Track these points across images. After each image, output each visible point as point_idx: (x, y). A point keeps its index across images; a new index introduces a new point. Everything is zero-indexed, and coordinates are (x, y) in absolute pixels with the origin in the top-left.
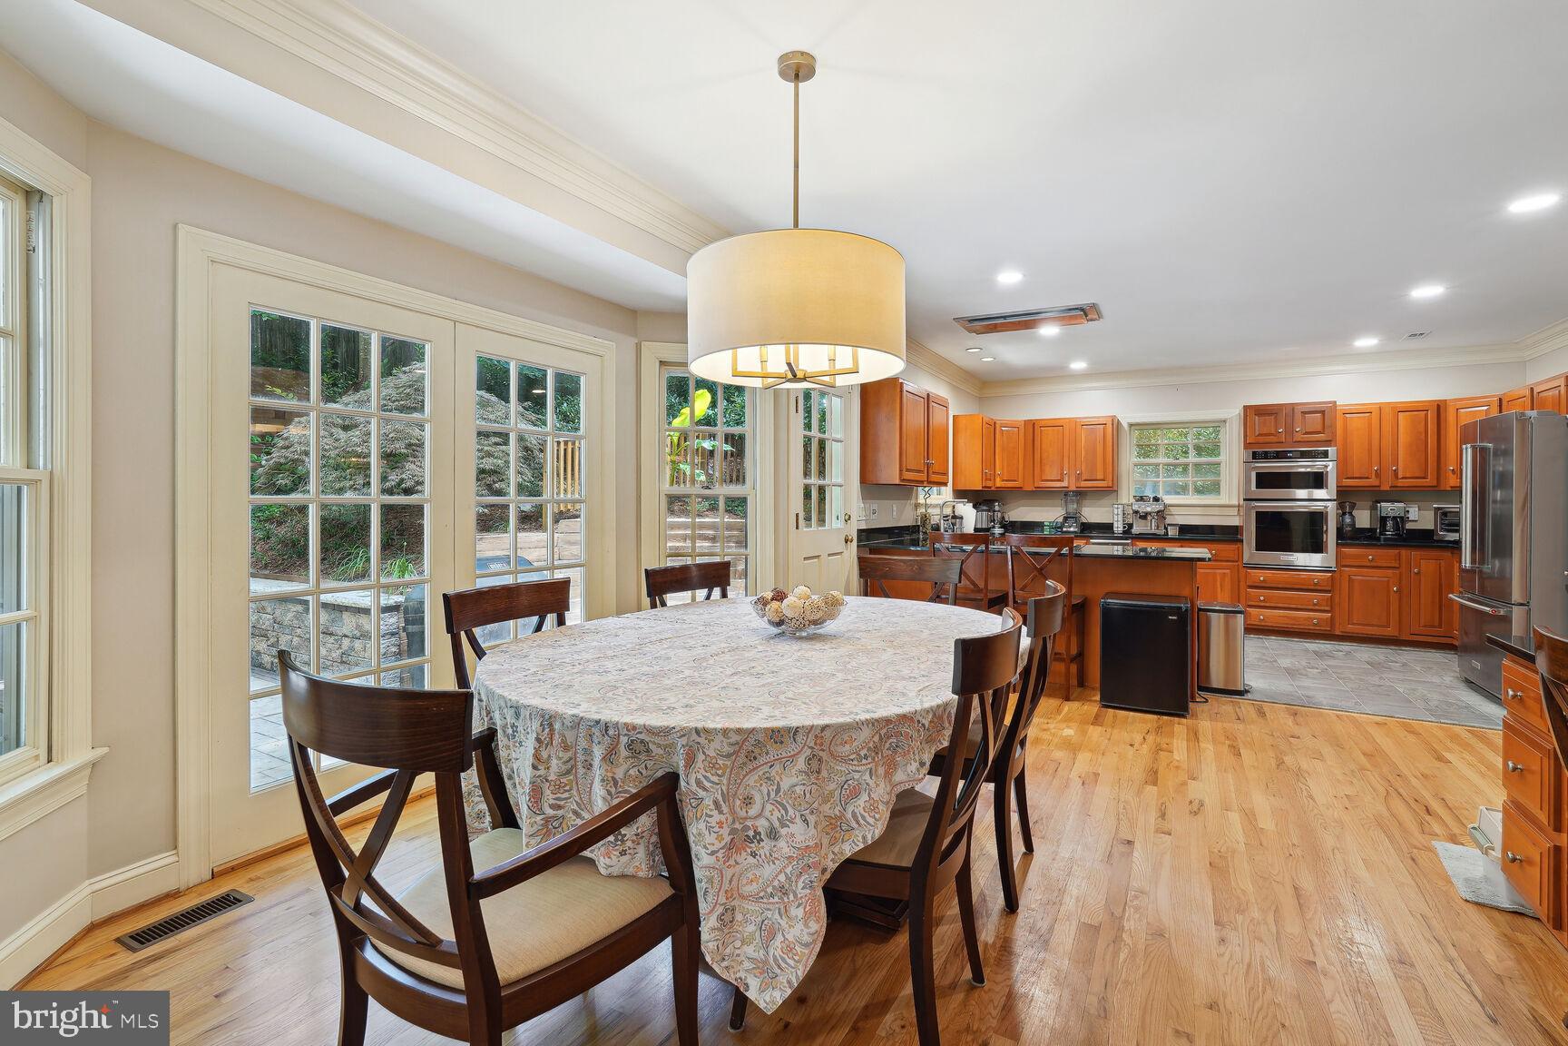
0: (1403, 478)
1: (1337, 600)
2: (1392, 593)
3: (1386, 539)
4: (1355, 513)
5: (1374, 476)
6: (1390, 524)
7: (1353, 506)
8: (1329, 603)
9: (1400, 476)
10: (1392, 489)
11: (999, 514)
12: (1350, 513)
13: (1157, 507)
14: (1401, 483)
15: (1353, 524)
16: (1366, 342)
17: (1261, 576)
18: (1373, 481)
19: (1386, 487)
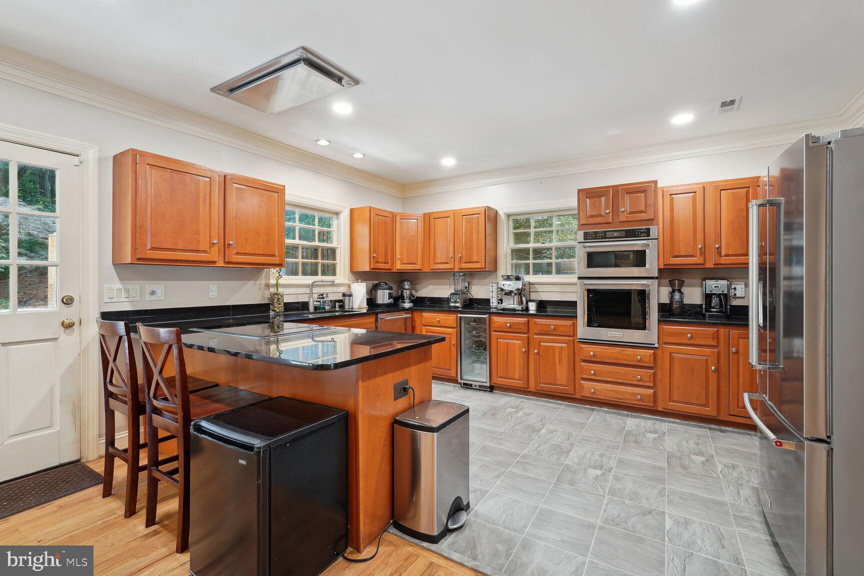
0: (726, 256)
1: (659, 376)
2: (710, 373)
3: (710, 316)
4: (684, 290)
5: (698, 254)
6: (715, 301)
7: (682, 284)
8: (652, 379)
9: (723, 253)
10: (716, 266)
11: (408, 291)
12: (680, 291)
13: (519, 285)
14: (724, 260)
15: (682, 301)
16: (683, 119)
17: (591, 351)
18: (697, 259)
19: (710, 265)
